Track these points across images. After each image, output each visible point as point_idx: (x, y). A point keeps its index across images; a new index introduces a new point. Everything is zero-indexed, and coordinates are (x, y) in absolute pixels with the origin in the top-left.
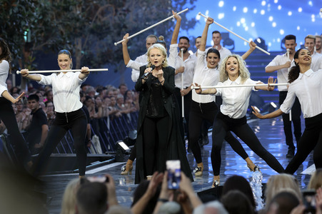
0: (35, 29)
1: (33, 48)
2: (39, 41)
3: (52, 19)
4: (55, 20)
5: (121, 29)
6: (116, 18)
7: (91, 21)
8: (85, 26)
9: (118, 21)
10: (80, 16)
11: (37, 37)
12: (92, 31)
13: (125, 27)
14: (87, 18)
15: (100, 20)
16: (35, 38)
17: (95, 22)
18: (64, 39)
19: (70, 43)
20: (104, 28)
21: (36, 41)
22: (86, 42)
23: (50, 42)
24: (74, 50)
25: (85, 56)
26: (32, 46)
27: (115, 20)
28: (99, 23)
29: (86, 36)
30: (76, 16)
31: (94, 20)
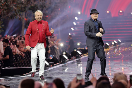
0: (2, 8)
1: (2, 18)
2: (4, 14)
3: (10, 4)
4: (12, 4)
5: (43, 7)
6: (41, 3)
7: (29, 4)
8: (26, 7)
9: (42, 4)
10: (24, 2)
11: (4, 12)
12: (30, 9)
13: (45, 7)
14: (27, 3)
15: (33, 4)
16: (3, 13)
17: (31, 5)
18: (17, 13)
19: (19, 15)
20: (35, 7)
21: (3, 14)
22: (27, 14)
23: (10, 15)
24: (21, 18)
25: (26, 21)
26: (1, 16)
27: (40, 4)
28: (33, 5)
29: (27, 11)
30: (22, 2)
31: (30, 4)
